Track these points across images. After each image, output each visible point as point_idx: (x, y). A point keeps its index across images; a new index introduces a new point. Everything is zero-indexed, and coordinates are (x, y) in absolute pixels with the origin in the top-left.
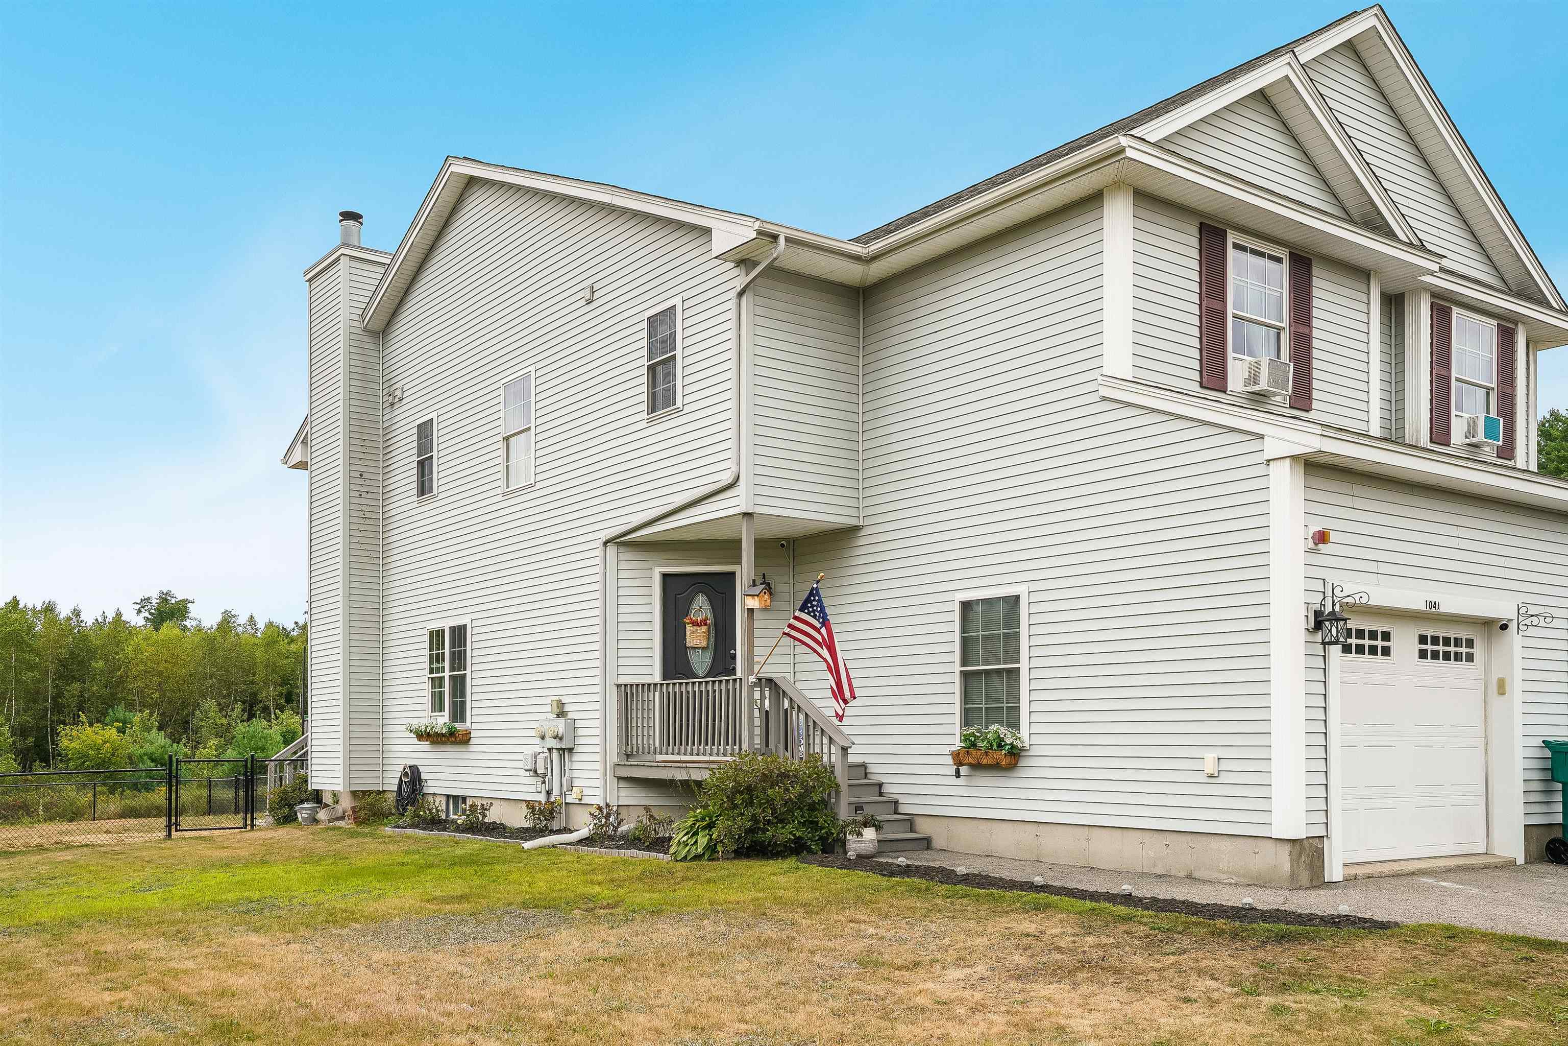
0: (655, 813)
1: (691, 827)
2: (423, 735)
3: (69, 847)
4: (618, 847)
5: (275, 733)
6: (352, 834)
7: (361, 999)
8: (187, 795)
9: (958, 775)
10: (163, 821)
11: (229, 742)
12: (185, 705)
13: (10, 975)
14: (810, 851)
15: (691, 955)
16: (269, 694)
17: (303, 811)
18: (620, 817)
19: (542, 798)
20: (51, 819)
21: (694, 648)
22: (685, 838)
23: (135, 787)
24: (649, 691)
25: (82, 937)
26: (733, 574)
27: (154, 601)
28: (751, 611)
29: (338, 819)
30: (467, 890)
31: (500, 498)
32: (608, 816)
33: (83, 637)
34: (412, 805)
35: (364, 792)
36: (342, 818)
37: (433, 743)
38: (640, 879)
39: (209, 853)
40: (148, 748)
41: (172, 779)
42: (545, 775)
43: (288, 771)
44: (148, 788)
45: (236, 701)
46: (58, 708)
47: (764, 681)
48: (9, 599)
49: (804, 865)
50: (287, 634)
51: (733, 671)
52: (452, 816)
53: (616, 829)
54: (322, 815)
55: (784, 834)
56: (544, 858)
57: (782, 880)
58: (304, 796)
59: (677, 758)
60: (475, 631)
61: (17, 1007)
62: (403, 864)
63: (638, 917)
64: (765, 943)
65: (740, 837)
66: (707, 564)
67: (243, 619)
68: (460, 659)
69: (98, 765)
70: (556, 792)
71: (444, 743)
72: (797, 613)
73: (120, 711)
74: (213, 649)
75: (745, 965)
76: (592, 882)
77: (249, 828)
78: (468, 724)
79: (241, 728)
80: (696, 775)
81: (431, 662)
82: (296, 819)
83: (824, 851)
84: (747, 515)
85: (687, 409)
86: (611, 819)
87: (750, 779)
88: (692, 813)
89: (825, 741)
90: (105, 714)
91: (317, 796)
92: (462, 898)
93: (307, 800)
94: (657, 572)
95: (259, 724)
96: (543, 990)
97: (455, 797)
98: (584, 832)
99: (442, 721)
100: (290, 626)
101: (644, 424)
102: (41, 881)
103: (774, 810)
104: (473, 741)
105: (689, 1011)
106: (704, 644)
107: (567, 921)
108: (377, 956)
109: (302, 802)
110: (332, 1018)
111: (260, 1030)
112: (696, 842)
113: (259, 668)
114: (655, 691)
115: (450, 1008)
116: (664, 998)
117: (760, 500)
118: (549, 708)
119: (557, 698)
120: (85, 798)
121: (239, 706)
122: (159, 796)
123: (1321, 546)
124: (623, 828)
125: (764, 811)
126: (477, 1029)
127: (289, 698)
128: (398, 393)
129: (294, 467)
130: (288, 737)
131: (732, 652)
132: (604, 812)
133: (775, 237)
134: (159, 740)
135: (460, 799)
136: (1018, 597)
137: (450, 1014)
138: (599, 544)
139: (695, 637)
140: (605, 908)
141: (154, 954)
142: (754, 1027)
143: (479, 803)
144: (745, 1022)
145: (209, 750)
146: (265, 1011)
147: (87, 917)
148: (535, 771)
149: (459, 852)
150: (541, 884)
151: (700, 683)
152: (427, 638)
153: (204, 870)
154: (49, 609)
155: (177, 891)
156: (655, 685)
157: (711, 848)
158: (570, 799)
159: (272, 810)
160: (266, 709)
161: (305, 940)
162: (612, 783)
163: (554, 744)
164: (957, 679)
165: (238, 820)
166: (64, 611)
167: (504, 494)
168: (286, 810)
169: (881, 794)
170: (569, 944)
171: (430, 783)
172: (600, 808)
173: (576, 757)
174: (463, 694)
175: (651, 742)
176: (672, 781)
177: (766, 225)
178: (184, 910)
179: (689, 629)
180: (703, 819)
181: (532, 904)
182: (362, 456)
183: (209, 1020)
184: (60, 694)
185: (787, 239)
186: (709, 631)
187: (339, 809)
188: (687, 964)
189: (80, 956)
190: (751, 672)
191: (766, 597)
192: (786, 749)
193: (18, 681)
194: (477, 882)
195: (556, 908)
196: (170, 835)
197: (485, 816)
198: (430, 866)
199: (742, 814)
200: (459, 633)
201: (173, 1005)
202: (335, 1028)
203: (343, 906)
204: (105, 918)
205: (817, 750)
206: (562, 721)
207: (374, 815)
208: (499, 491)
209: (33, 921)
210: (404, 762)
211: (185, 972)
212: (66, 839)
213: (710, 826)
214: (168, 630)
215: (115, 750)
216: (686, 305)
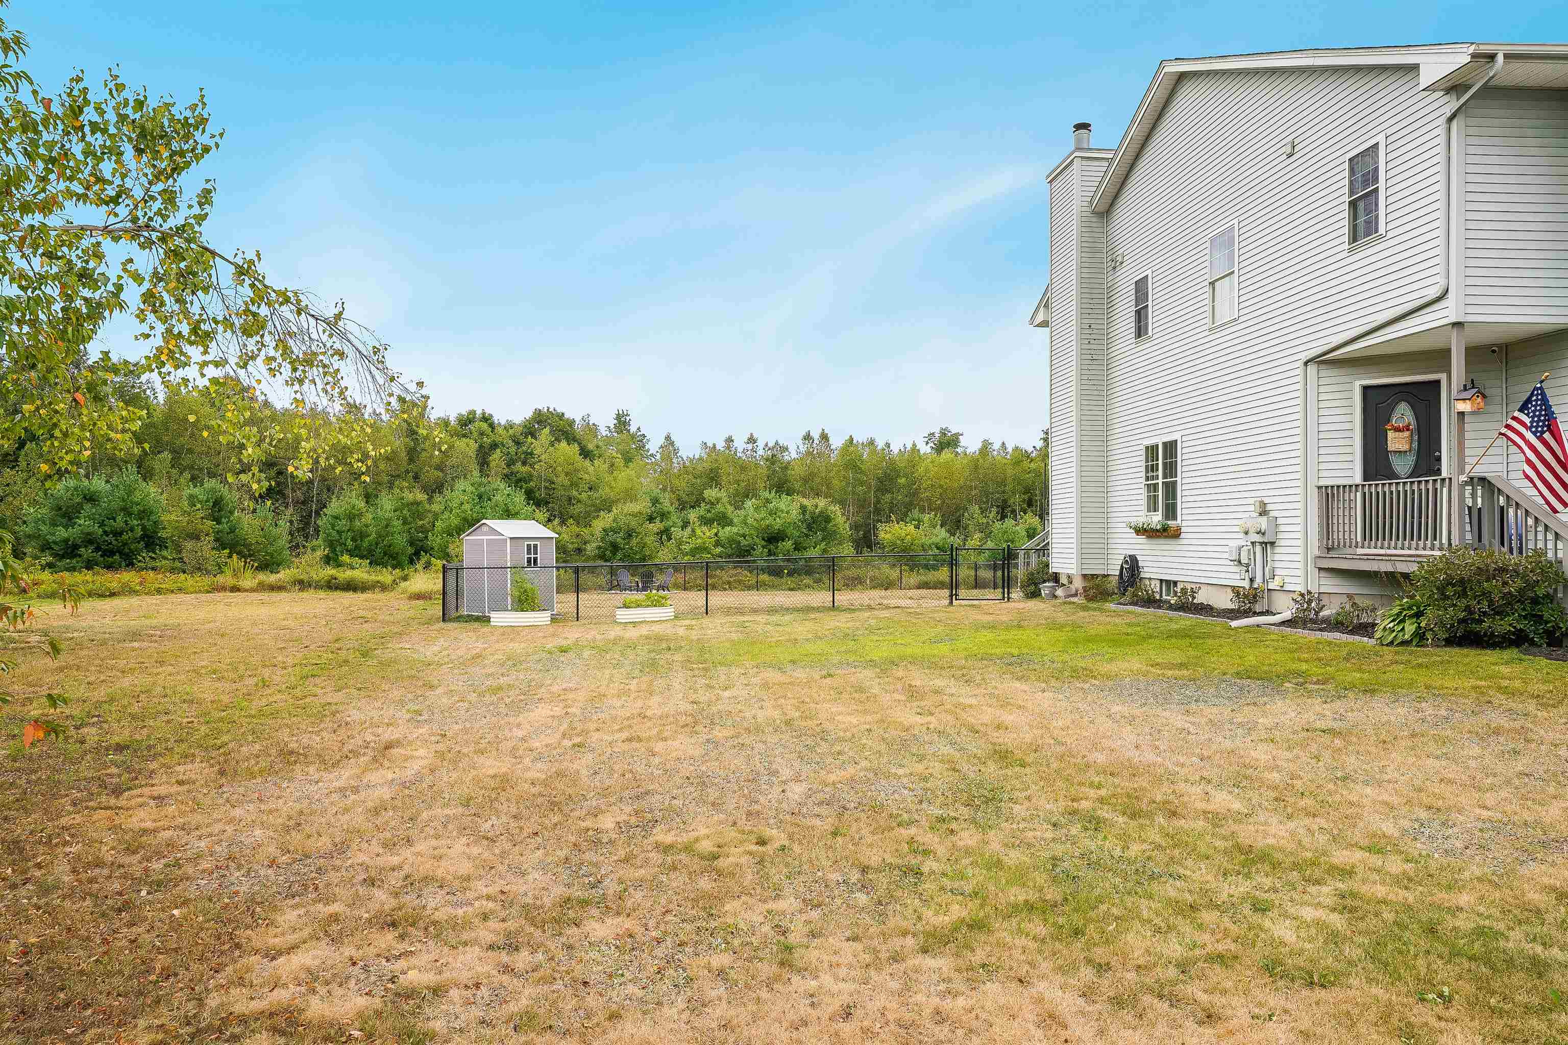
0: (1358, 600)
1: (1398, 615)
2: (1140, 531)
3: (888, 607)
4: (1320, 630)
5: (1021, 529)
6: (1084, 608)
7: (1106, 743)
8: (964, 572)
10: (946, 592)
11: (988, 536)
12: (958, 509)
13: (857, 696)
14: (1532, 643)
15: (1413, 735)
16: (1016, 500)
17: (1046, 588)
18: (1322, 603)
19: (1246, 584)
20: (874, 587)
21: (1395, 452)
22: (1391, 625)
23: (926, 567)
24: (1350, 491)
25: (900, 674)
26: (1437, 383)
27: (937, 435)
28: (1461, 414)
29: (1072, 596)
30: (1185, 660)
31: (1207, 333)
32: (1310, 602)
33: (892, 462)
34: (1132, 586)
35: (1092, 575)
36: (1076, 595)
37: (1149, 537)
38: (1346, 659)
39: (979, 617)
40: (935, 540)
41: (953, 563)
42: (1248, 565)
43: (1034, 559)
44: (935, 568)
45: (992, 506)
46: (877, 511)
47: (1476, 480)
48: (848, 438)
49: (1527, 657)
50: (1027, 455)
51: (1438, 472)
52: (1164, 597)
53: (1317, 613)
54: (1060, 592)
55: (1503, 626)
56: (1249, 635)
57: (1505, 670)
58: (1046, 577)
59: (1382, 552)
60: (1185, 445)
61: (862, 720)
62: (1128, 634)
63: (1351, 695)
64: (1497, 732)
65: (1452, 626)
67: (997, 446)
68: (1171, 468)
69: (904, 551)
70: (1258, 580)
71: (1159, 537)
72: (1516, 414)
73: (916, 513)
74: (976, 467)
75: (1476, 751)
76: (1299, 660)
77: (1006, 600)
78: (1179, 521)
79: (998, 525)
80: (1402, 568)
81: (1147, 472)
82: (1040, 595)
83: (1549, 645)
84: (1458, 325)
85: (1390, 235)
86: (1313, 605)
87: (1465, 574)
88: (1398, 602)
89: (1550, 536)
90: (906, 515)
91: (1056, 578)
92: (1182, 666)
93: (1049, 580)
94: (1358, 385)
95: (1009, 522)
96: (1266, 753)
97: (1168, 582)
98: (1287, 615)
99: (1156, 519)
100: (1030, 449)
101: (1345, 254)
102: (871, 631)
103: (1491, 603)
104: (1182, 535)
105: (1420, 790)
106: (1406, 447)
107: (1283, 694)
108: (1115, 709)
109: (1044, 582)
110: (1084, 757)
111: (1029, 759)
112: (1403, 629)
113: (1009, 480)
114: (1357, 491)
115: (1182, 759)
116: (1391, 774)
117: (1470, 309)
118: (1252, 508)
119: (1260, 499)
120: (894, 574)
121: (994, 510)
122: (943, 574)
124: (1325, 613)
125: (1479, 603)
126: (1209, 782)
127: (1030, 503)
128: (1119, 259)
129: (1037, 326)
130: (1031, 534)
131: (1437, 454)
132: (1306, 598)
133: (1492, 57)
134: (941, 534)
135: (1170, 584)
137: (1183, 765)
138: (1300, 364)
139: (1396, 441)
140: (1315, 683)
141: (948, 691)
142: (1499, 816)
143: (1189, 586)
144: (1485, 808)
145: (974, 541)
146: (1031, 744)
147: (902, 658)
148: (1240, 562)
149: (1174, 626)
150: (1251, 658)
151: (1404, 483)
152: (1143, 452)
153: (977, 630)
154: (872, 442)
155: (960, 645)
156: (1357, 486)
157: (1420, 637)
158: (1271, 586)
159: (1022, 587)
160: (1013, 511)
161: (1058, 690)
162: (1313, 572)
163: (1258, 538)
165: (998, 593)
166: (880, 444)
167: (1210, 330)
168: (1032, 588)
170: (1285, 713)
171: (1146, 569)
172: (1302, 595)
173: (1277, 550)
174: (1174, 497)
175: (1353, 537)
176: (1376, 574)
177: (1481, 47)
178: (966, 659)
179: (1391, 434)
180: (1410, 608)
181: (1247, 674)
182: (1090, 311)
183: (991, 747)
184: (878, 502)
185: (1506, 56)
186: (1412, 435)
187: (1073, 587)
188: (1410, 744)
189: (899, 686)
190: (1461, 471)
191: (1479, 400)
192: (1502, 544)
193: (854, 493)
194: (1192, 652)
195: (1270, 680)
196: (951, 602)
197: (1194, 598)
198: (1151, 637)
199: (1455, 605)
200: (1171, 448)
201: (964, 731)
202: (1088, 766)
203: (1084, 665)
204: (914, 661)
205: (1540, 545)
206: (1265, 518)
207: (1101, 593)
208: (1206, 327)
209: (868, 658)
210: (1125, 552)
211: (971, 706)
212: (885, 602)
213: (1418, 615)
214: (947, 455)
215: (913, 540)
216: (1390, 140)
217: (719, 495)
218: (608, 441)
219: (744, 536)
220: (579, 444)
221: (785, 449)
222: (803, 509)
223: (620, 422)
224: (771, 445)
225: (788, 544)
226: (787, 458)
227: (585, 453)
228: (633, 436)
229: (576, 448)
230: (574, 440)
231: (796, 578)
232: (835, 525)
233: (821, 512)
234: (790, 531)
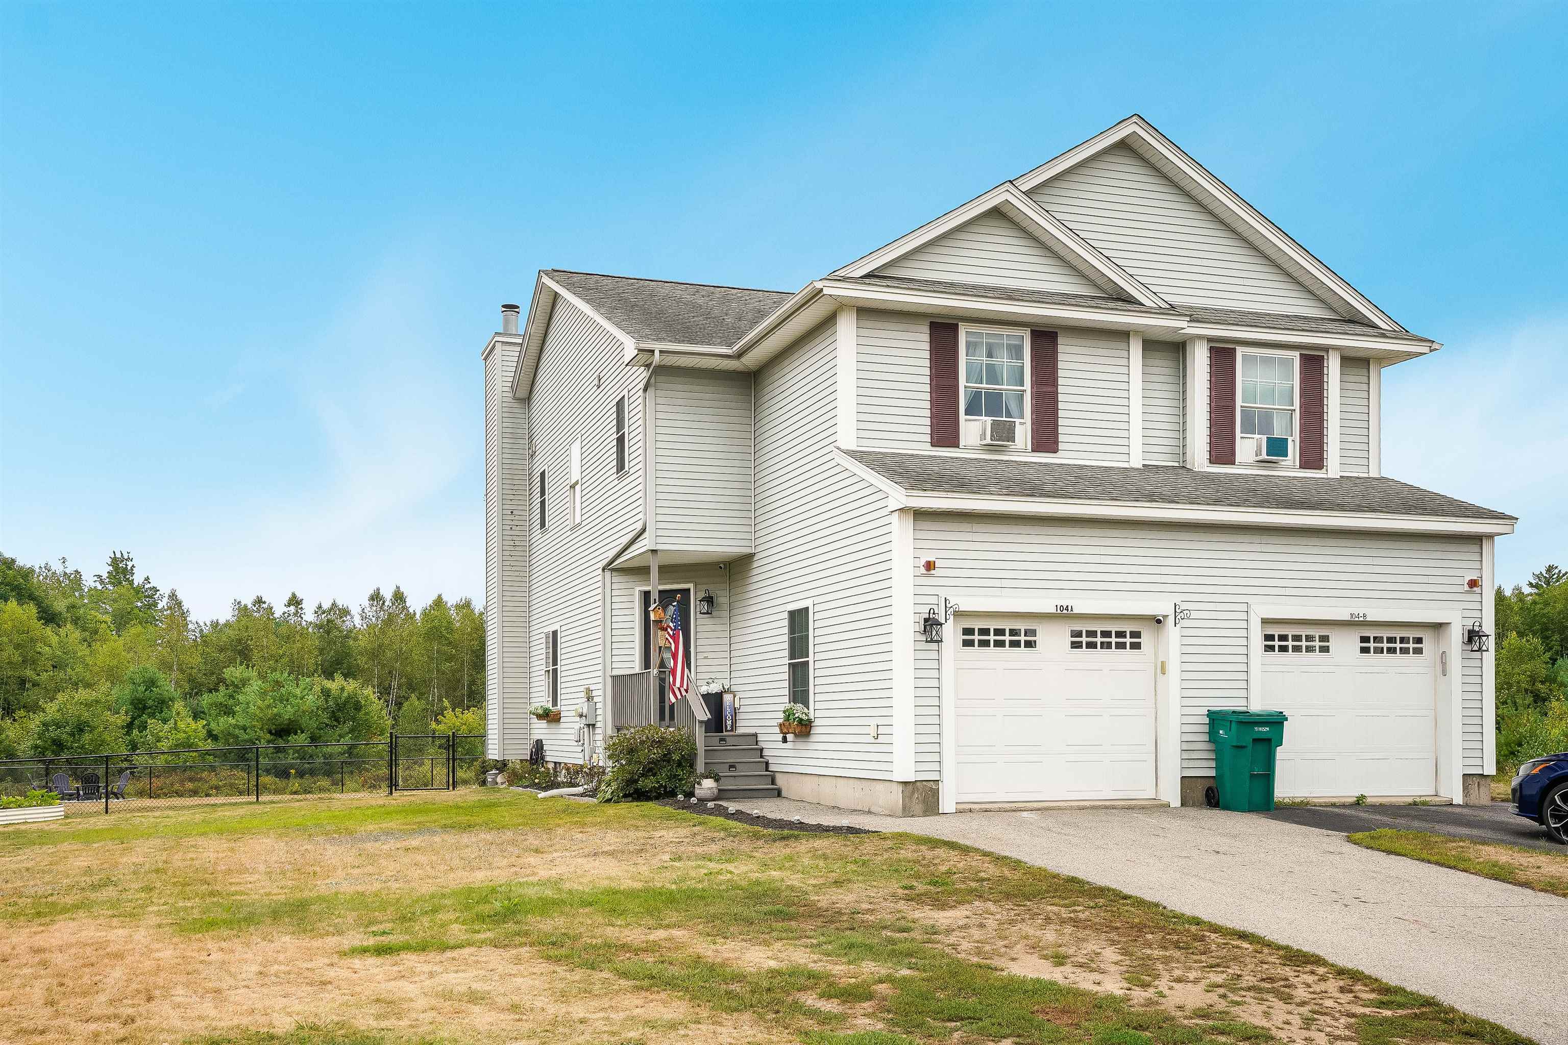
2: (544, 715)
9: (785, 740)
17: (490, 775)
19: (583, 762)
31: (569, 533)
37: (547, 721)
42: (583, 745)
54: (499, 779)
60: (560, 635)
66: (678, 583)
68: (555, 656)
70: (587, 758)
71: (551, 721)
77: (451, 788)
78: (559, 707)
81: (546, 658)
84: (654, 551)
85: (632, 471)
94: (636, 590)
97: (556, 764)
98: (589, 787)
99: (550, 704)
101: (616, 482)
104: (559, 720)
117: (662, 540)
118: (584, 694)
119: (587, 686)
123: (932, 572)
128: (535, 446)
133: (653, 351)
135: (558, 766)
136: (808, 608)
138: (602, 570)
148: (579, 742)
152: (544, 641)
156: (635, 675)
157: (613, 796)
163: (585, 721)
164: (786, 669)
167: (571, 529)
169: (762, 757)
171: (545, 750)
173: (596, 731)
182: (512, 497)
185: (661, 352)
196: (391, 793)
200: (555, 636)
206: (588, 703)
208: (568, 528)
210: (537, 737)
216: (631, 393)
217: (246, 675)
218: (97, 597)
219: (244, 729)
220: (39, 604)
221: (345, 612)
222: (326, 693)
223: (116, 568)
224: (326, 606)
225: (300, 739)
226: (348, 624)
227: (49, 617)
228: (138, 591)
229: (32, 609)
230: (32, 598)
231: (307, 781)
232: (366, 714)
233: (349, 697)
234: (304, 721)
